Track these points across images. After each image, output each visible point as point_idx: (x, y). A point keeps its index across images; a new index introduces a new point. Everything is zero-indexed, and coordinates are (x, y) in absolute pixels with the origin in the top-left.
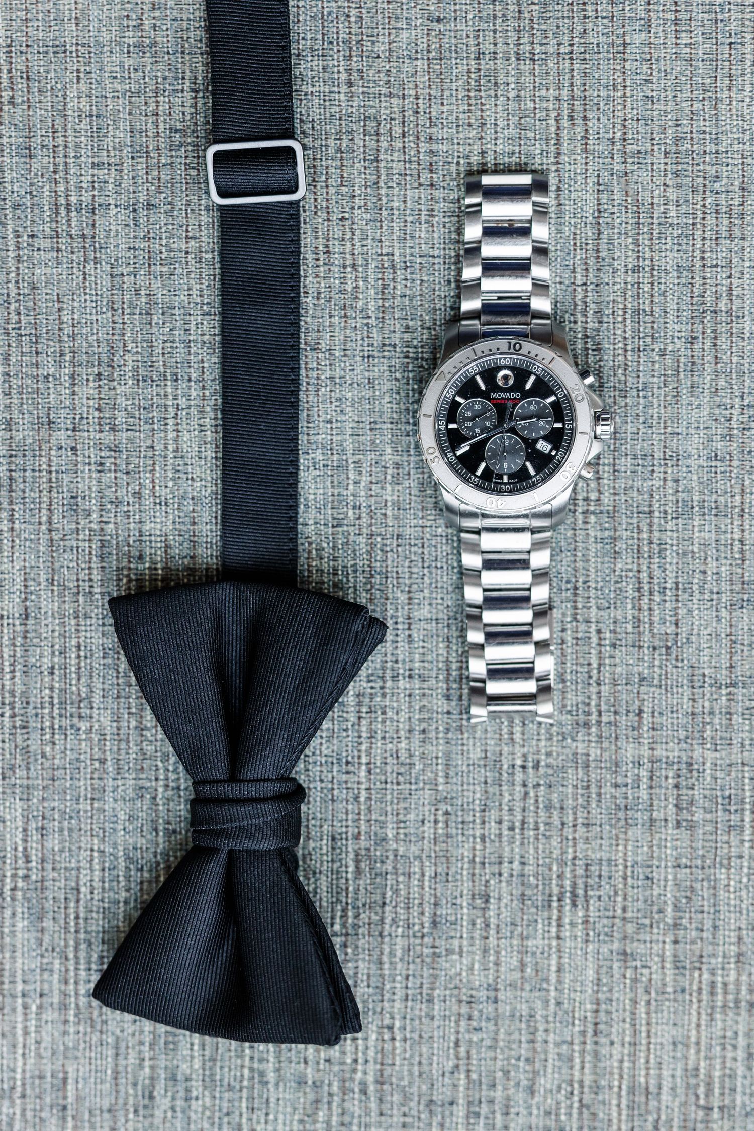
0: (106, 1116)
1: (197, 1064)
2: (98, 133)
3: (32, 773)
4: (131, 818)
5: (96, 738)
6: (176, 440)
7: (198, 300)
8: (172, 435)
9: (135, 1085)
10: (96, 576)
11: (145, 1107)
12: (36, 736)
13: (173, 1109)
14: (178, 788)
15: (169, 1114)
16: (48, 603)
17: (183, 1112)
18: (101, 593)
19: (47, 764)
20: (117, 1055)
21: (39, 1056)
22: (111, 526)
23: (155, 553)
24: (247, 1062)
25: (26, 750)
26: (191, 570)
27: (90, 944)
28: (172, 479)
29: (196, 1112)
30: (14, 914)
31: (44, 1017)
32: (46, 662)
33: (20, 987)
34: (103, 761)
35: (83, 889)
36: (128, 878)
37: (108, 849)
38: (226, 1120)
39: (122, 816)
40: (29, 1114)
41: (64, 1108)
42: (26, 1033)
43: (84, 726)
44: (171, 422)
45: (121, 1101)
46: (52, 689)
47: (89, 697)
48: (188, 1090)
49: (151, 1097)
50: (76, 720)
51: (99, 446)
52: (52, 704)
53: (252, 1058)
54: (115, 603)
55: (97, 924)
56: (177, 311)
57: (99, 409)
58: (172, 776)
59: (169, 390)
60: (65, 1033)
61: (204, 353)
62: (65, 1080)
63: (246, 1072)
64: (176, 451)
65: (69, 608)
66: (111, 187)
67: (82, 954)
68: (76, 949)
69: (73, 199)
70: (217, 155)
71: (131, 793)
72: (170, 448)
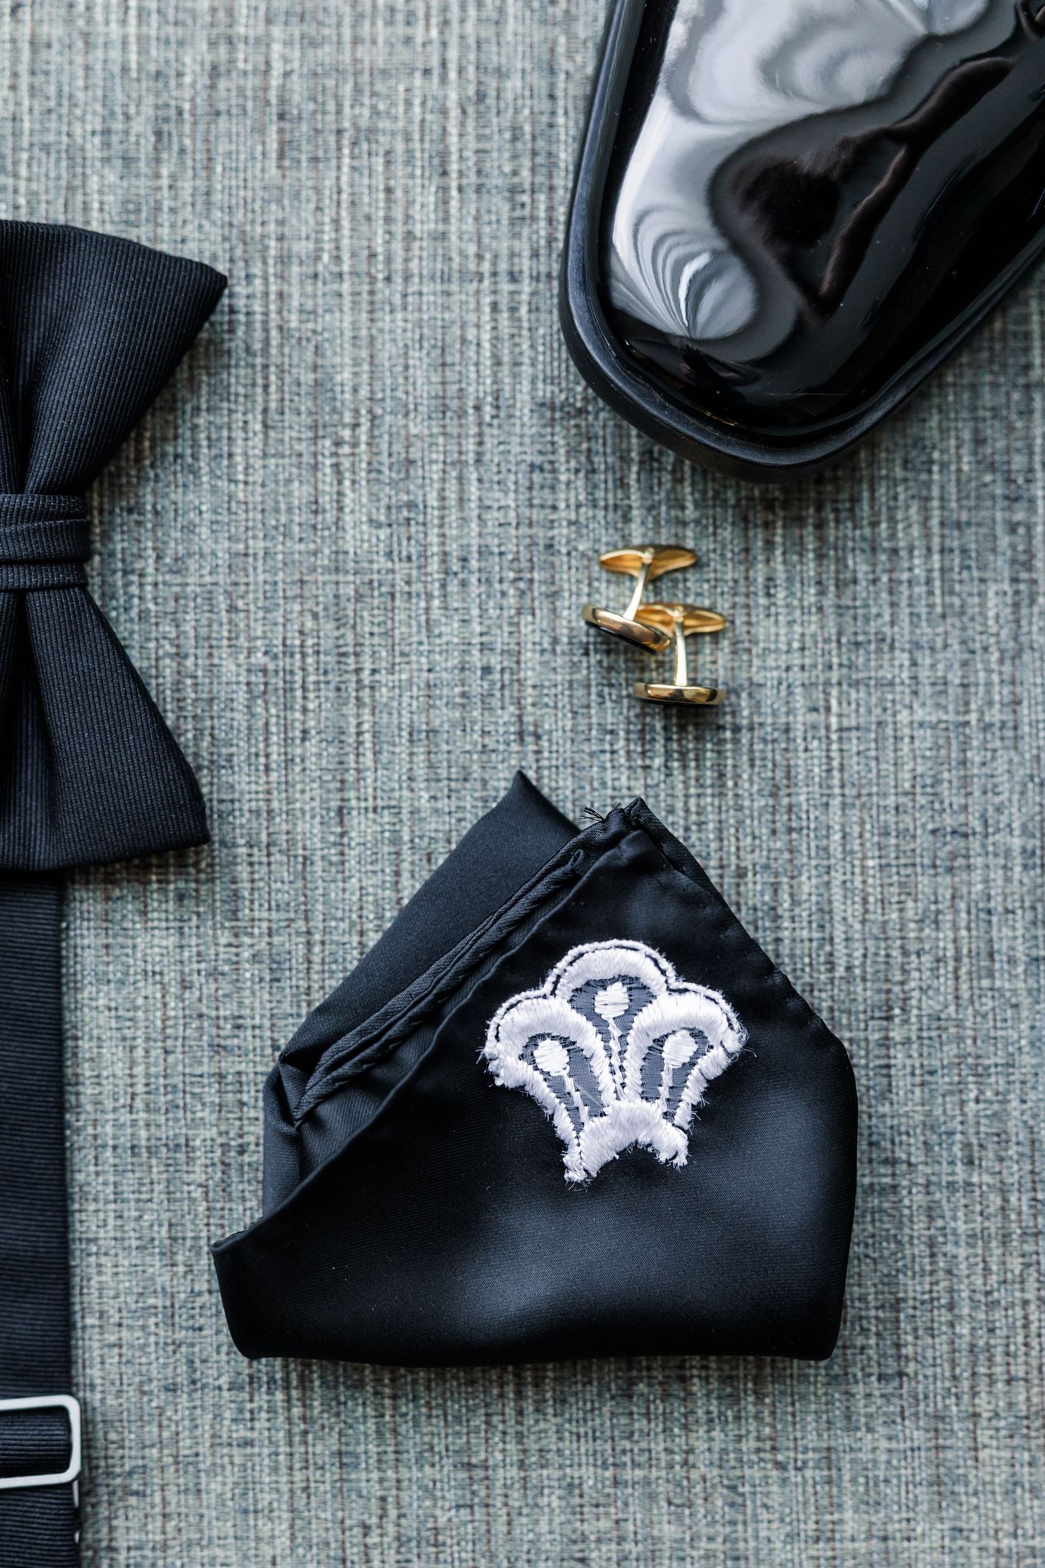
0: (222, 107)
1: (94, 183)
2: (245, 1487)
3: (330, 589)
4: (190, 529)
5: (242, 642)
6: (133, 1063)
7: (103, 1260)
8: (139, 1070)
9: (182, 151)
10: (243, 871)
11: (167, 120)
12: (326, 644)
13: (127, 117)
14: (125, 573)
15: (132, 110)
16: (311, 831)
17: (112, 114)
18: (235, 845)
19: (310, 604)
20: (208, 194)
21: (318, 190)
22: (223, 941)
23: (162, 906)
24: (22, 185)
25: (339, 621)
26: (110, 880)
27: (248, 350)
28: (136, 1009)
29: (94, 113)
30: (355, 390)
31: (311, 246)
32: (312, 747)
33: (346, 287)
34: (232, 609)
35: (258, 427)
36: (195, 444)
37: (223, 484)
38: (52, 104)
39: (205, 532)
40: (331, 106)
41: (281, 117)
42: (336, 222)
43: (259, 658)
44: (140, 1088)
45: (201, 127)
46: (305, 710)
47: (252, 698)
48: (106, 145)
49: (158, 134)
50: (271, 666)
51: (241, 1052)
52: (304, 688)
53: (16, 191)
54: (206, 838)
55: (237, 379)
56: (134, 1243)
57: (242, 1104)
58: (134, 589)
59: (143, 1134)
60: (281, 223)
61: (96, 1186)
62: (281, 155)
63: (23, 172)
64: (132, 1049)
65: (280, 823)
66: (227, 1414)
67: (258, 334)
68: (267, 342)
69: (279, 1396)
70: (63, 1466)
71: (192, 564)
72: (139, 1053)
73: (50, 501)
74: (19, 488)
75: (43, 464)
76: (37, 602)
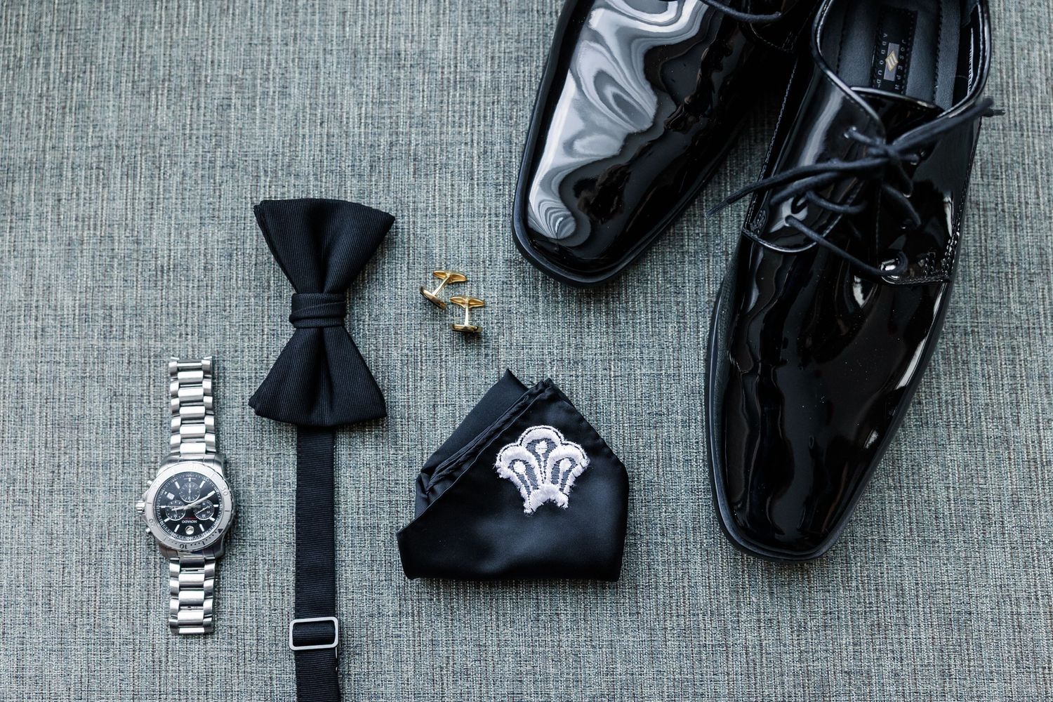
0: (394, 157)
1: (349, 183)
2: (398, 652)
3: (431, 327)
4: (381, 305)
5: (399, 345)
6: (359, 497)
7: (347, 568)
8: (361, 499)
9: (380, 172)
10: (399, 429)
11: (374, 161)
12: (429, 346)
13: (361, 160)
14: (358, 321)
15: (362, 158)
16: (423, 413)
17: (355, 159)
18: (396, 418)
19: (424, 332)
20: (388, 187)
21: (427, 185)
22: (391, 453)
23: (370, 440)
24: (323, 184)
25: (434, 338)
26: (352, 430)
27: (402, 241)
28: (360, 477)
29: (349, 159)
30: (440, 256)
31: (425, 205)
32: (424, 383)
33: (437, 219)
34: (396, 333)
35: (406, 269)
36: (383, 275)
37: (393, 289)
38: (334, 156)
39: (386, 306)
40: (432, 156)
41: (415, 160)
42: (434, 196)
43: (405, 351)
44: (361, 506)
45: (387, 164)
46: (421, 370)
47: (403, 365)
48: (353, 170)
49: (371, 166)
50: (410, 354)
51: (397, 493)
52: (421, 362)
53: (321, 187)
54: (386, 415)
55: (398, 252)
56: (359, 562)
57: (398, 512)
58: (361, 327)
59: (362, 522)
60: (414, 197)
61: (345, 541)
62: (415, 174)
63: (324, 180)
64: (359, 491)
65: (412, 411)
66: (391, 625)
67: (406, 236)
68: (409, 239)
69: (410, 619)
70: (332, 642)
71: (382, 317)
72: (361, 492)
73: (332, 296)
74: (322, 292)
75: (330, 282)
76: (327, 331)
